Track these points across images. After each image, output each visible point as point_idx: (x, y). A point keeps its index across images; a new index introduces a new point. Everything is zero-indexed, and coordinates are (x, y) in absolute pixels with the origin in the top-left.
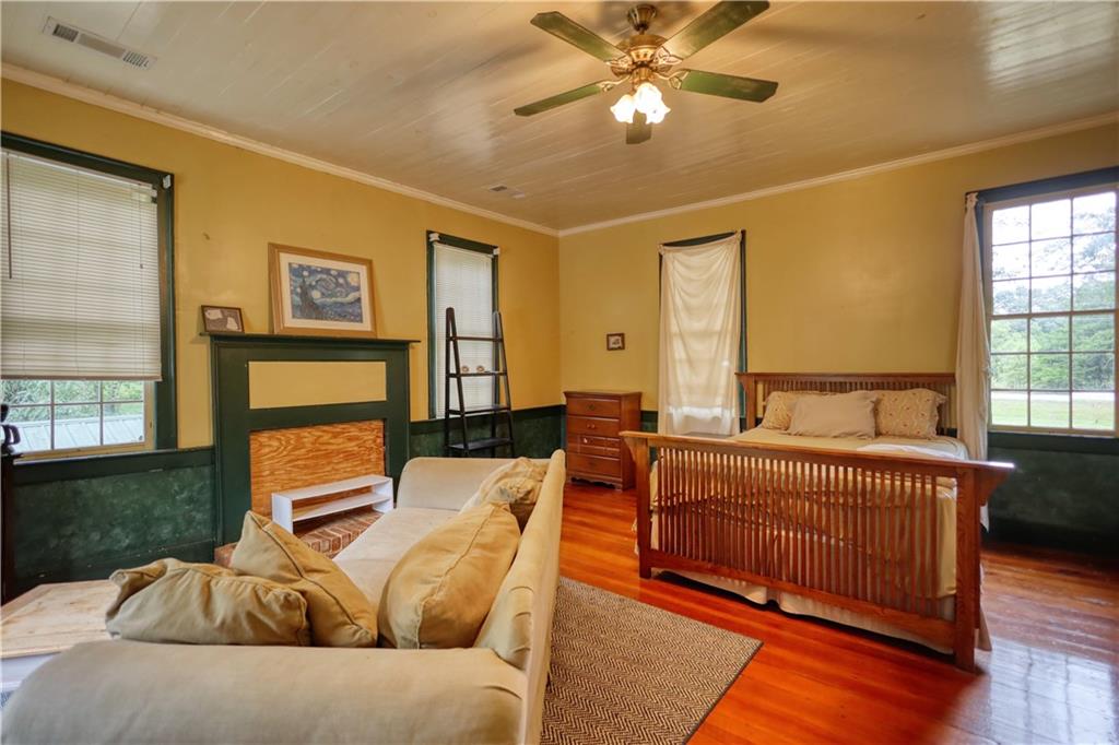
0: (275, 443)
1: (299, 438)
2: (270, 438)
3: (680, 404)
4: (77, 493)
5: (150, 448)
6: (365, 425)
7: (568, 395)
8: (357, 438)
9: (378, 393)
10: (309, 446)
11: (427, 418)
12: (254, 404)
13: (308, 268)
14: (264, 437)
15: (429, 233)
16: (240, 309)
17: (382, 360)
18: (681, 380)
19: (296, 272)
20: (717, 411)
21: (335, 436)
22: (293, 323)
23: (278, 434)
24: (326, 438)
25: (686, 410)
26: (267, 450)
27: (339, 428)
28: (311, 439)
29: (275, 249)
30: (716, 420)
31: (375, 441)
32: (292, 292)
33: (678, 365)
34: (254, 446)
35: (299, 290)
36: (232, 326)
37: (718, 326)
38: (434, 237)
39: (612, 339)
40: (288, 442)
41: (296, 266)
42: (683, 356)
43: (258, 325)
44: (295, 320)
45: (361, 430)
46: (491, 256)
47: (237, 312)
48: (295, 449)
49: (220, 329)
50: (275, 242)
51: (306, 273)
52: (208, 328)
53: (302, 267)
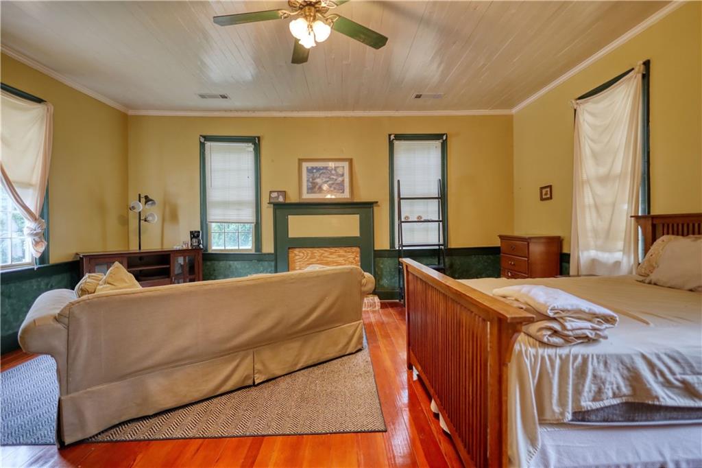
0: (302, 254)
1: (313, 253)
2: (299, 252)
3: (587, 248)
4: (230, 266)
5: (253, 252)
6: (348, 249)
7: (502, 237)
8: (344, 256)
9: (355, 232)
10: (318, 258)
11: (388, 248)
12: (290, 236)
13: (316, 168)
14: (296, 251)
15: (390, 135)
16: (285, 192)
17: (358, 214)
18: (589, 224)
19: (310, 171)
20: (618, 256)
21: (332, 253)
22: (307, 196)
23: (303, 250)
24: (326, 254)
25: (593, 253)
26: (297, 257)
27: (333, 250)
28: (319, 254)
29: (301, 161)
30: (617, 264)
31: (354, 259)
32: (308, 181)
33: (587, 210)
34: (291, 255)
35: (311, 180)
36: (281, 199)
37: (618, 168)
38: (392, 137)
39: (544, 191)
40: (307, 254)
41: (309, 168)
42: (591, 201)
43: (293, 198)
44: (309, 195)
45: (346, 252)
46: (441, 141)
47: (284, 193)
48: (310, 258)
49: (277, 201)
50: (301, 157)
51: (315, 171)
52: (272, 201)
53: (313, 168)
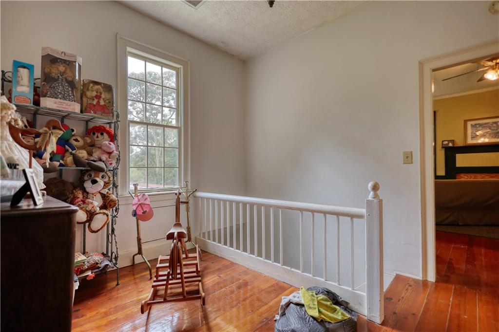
1: (475, 176)
2: (464, 175)
12: (457, 165)
13: (479, 124)
14: (462, 175)
16: (453, 140)
19: (474, 126)
22: (470, 141)
23: (467, 175)
24: (487, 177)
27: (493, 175)
28: (480, 177)
35: (474, 132)
36: (451, 145)
41: (474, 124)
43: (460, 143)
44: (472, 141)
49: (447, 146)
50: (466, 119)
51: (478, 126)
52: (443, 146)
53: (476, 124)
